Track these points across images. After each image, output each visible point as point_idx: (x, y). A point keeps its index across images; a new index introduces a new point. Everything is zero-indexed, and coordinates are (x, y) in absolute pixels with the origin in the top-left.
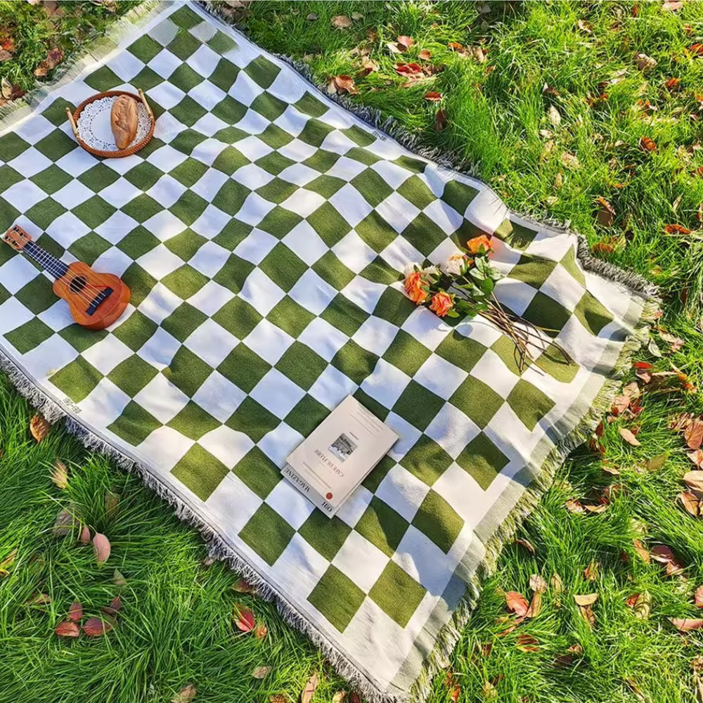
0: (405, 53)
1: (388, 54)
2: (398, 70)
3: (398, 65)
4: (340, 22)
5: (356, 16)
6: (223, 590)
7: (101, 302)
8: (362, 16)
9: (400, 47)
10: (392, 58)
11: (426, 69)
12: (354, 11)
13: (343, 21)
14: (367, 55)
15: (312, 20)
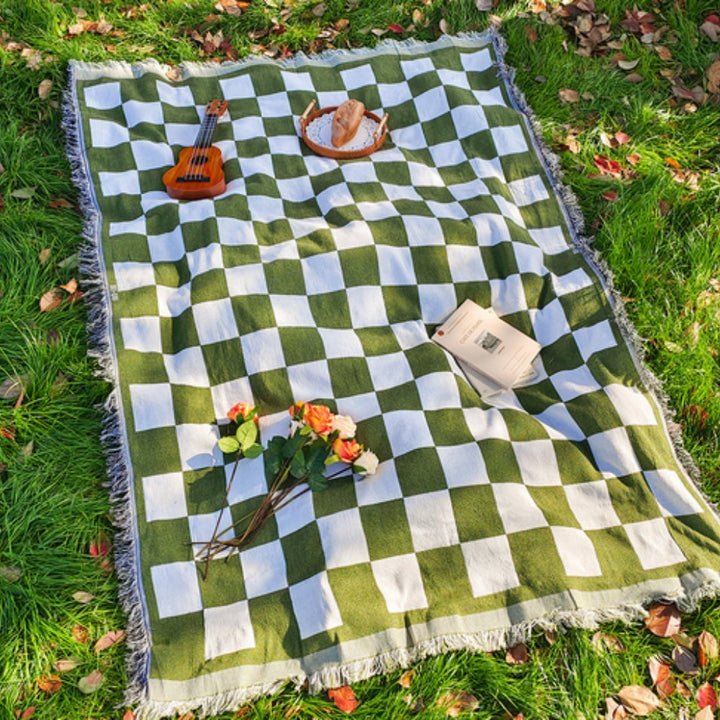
0: (615, 150)
1: (596, 143)
2: (597, 162)
3: (600, 156)
4: (567, 95)
5: (586, 96)
6: (100, 513)
7: (193, 180)
8: (592, 98)
9: (614, 141)
10: (598, 148)
11: (626, 172)
12: (588, 90)
13: (571, 96)
14: (575, 134)
15: (539, 82)
